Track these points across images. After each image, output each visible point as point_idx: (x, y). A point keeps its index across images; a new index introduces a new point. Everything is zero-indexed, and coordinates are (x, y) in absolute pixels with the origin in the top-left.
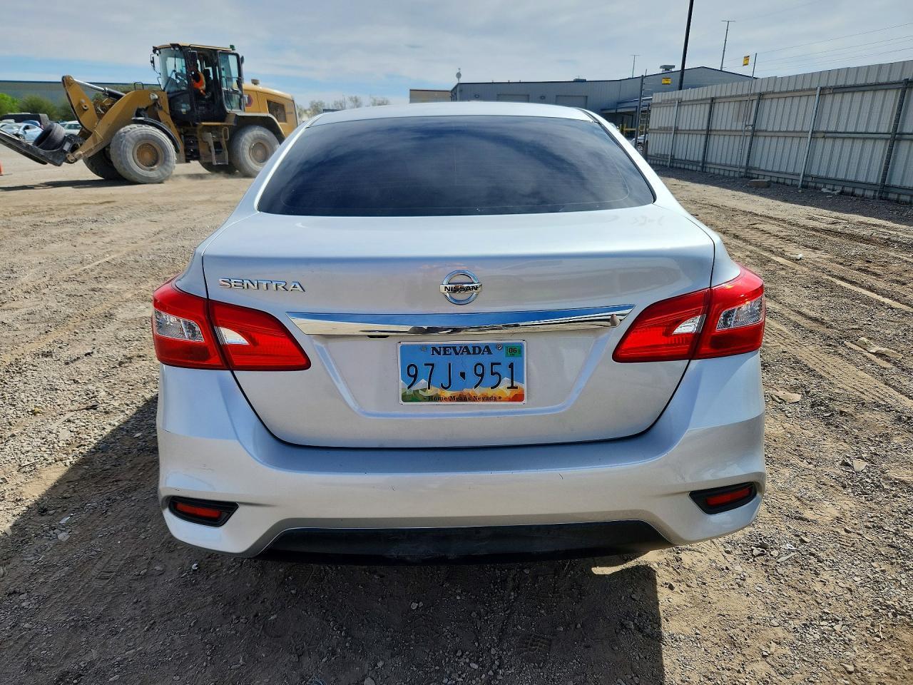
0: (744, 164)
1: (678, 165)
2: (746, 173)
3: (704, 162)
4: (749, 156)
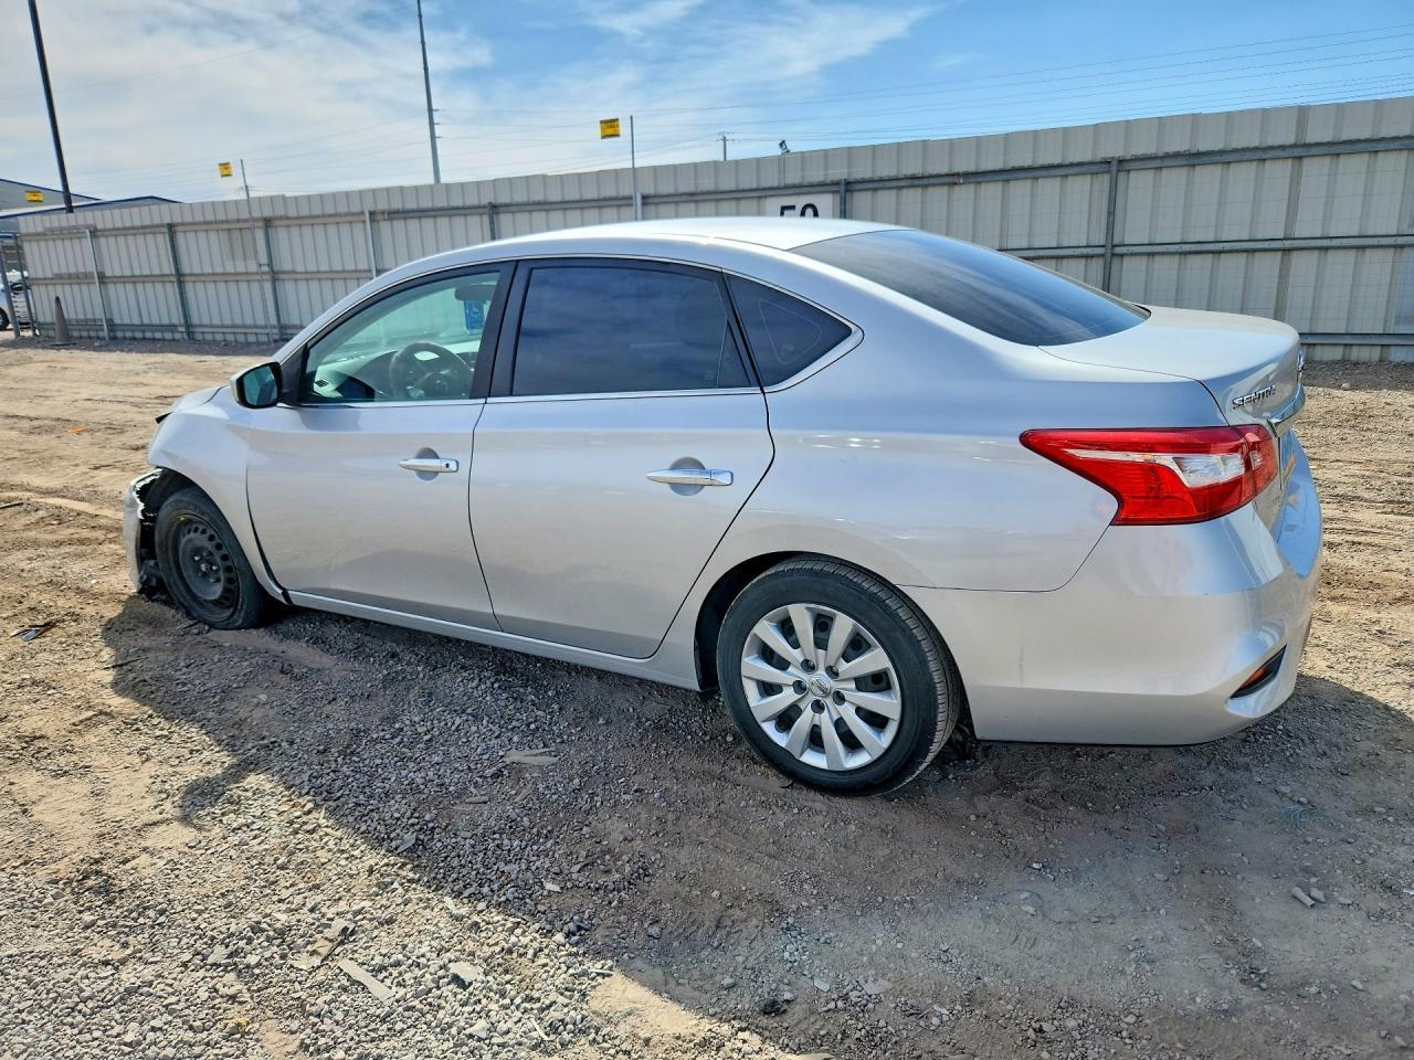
0: (273, 321)
1: (128, 334)
2: (281, 334)
3: (188, 325)
4: (277, 310)
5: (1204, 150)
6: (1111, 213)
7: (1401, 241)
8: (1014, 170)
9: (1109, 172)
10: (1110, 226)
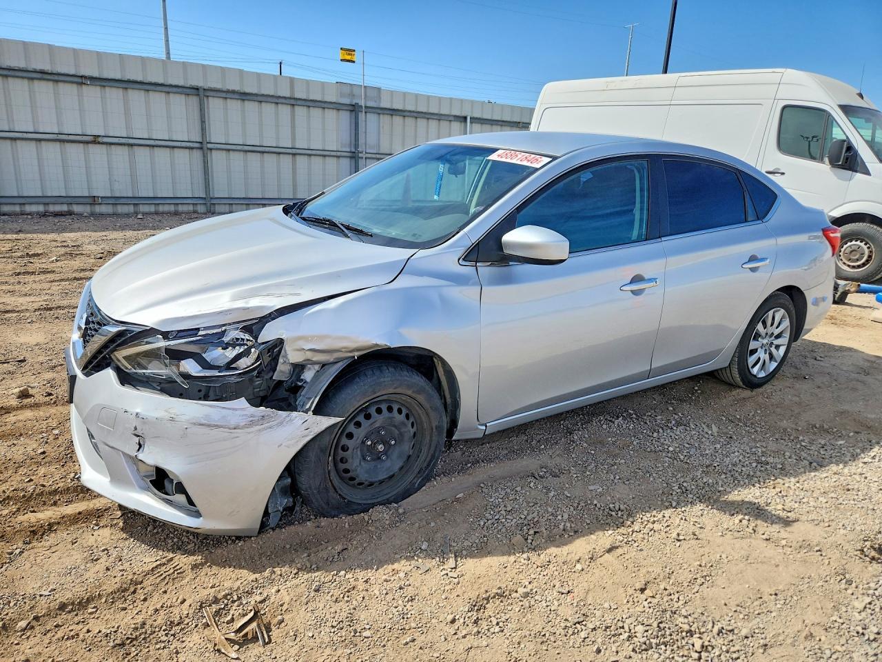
5: (248, 92)
6: (203, 122)
7: (339, 154)
8: (129, 81)
9: (198, 95)
10: (203, 129)
